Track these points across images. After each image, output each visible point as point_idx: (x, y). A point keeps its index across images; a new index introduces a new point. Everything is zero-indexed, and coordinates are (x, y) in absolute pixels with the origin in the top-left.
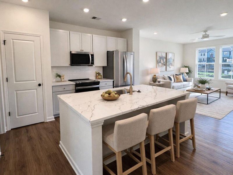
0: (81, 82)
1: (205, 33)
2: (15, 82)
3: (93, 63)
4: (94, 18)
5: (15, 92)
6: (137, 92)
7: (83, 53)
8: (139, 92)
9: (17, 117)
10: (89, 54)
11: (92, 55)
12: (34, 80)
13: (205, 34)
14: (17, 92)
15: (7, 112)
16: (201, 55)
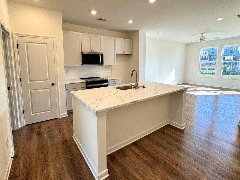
0: (91, 80)
1: (202, 35)
2: (29, 82)
3: (102, 63)
4: (100, 19)
5: (29, 91)
6: (142, 87)
7: (94, 53)
8: (144, 87)
9: (32, 114)
10: (99, 55)
11: (102, 56)
12: (47, 80)
13: (202, 37)
14: (32, 91)
15: (22, 110)
16: (203, 53)
